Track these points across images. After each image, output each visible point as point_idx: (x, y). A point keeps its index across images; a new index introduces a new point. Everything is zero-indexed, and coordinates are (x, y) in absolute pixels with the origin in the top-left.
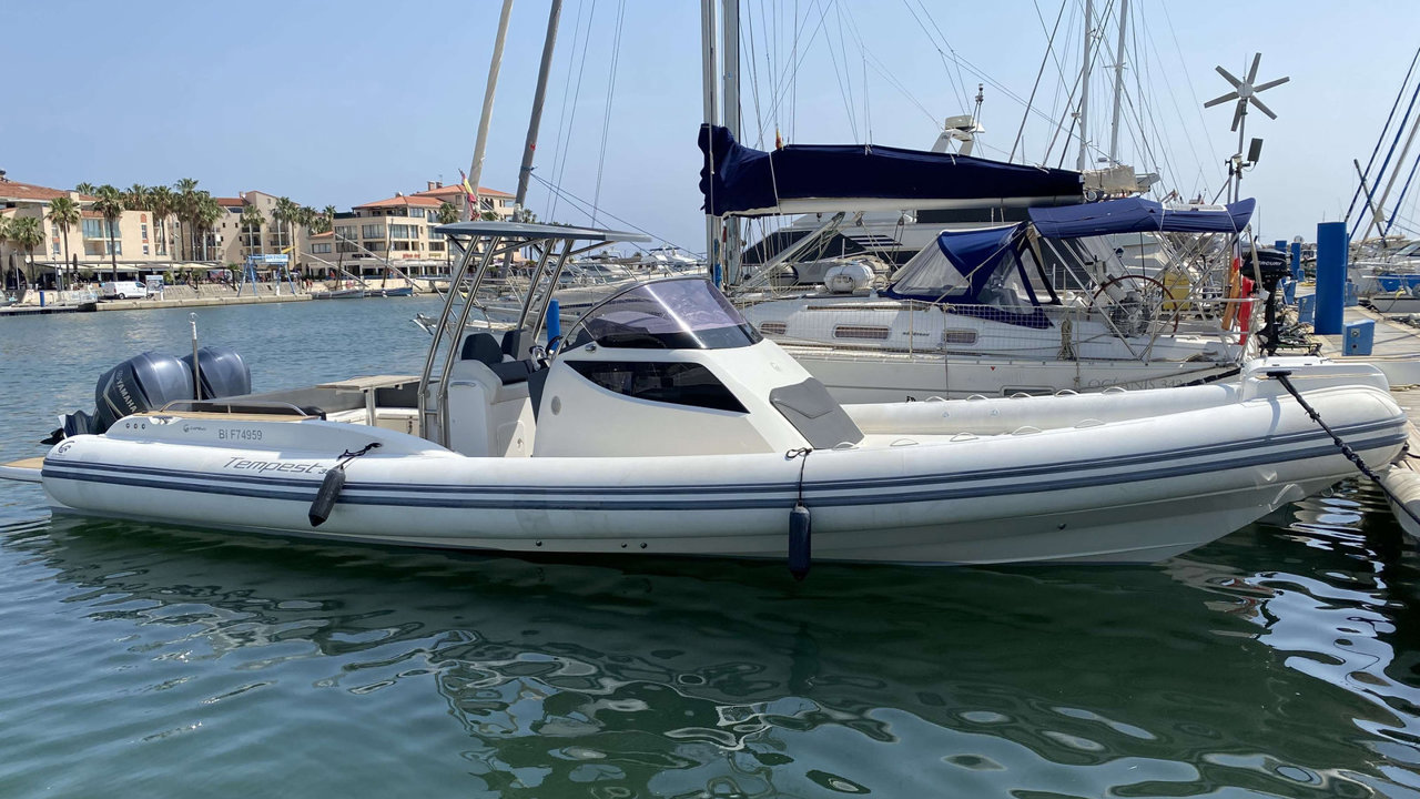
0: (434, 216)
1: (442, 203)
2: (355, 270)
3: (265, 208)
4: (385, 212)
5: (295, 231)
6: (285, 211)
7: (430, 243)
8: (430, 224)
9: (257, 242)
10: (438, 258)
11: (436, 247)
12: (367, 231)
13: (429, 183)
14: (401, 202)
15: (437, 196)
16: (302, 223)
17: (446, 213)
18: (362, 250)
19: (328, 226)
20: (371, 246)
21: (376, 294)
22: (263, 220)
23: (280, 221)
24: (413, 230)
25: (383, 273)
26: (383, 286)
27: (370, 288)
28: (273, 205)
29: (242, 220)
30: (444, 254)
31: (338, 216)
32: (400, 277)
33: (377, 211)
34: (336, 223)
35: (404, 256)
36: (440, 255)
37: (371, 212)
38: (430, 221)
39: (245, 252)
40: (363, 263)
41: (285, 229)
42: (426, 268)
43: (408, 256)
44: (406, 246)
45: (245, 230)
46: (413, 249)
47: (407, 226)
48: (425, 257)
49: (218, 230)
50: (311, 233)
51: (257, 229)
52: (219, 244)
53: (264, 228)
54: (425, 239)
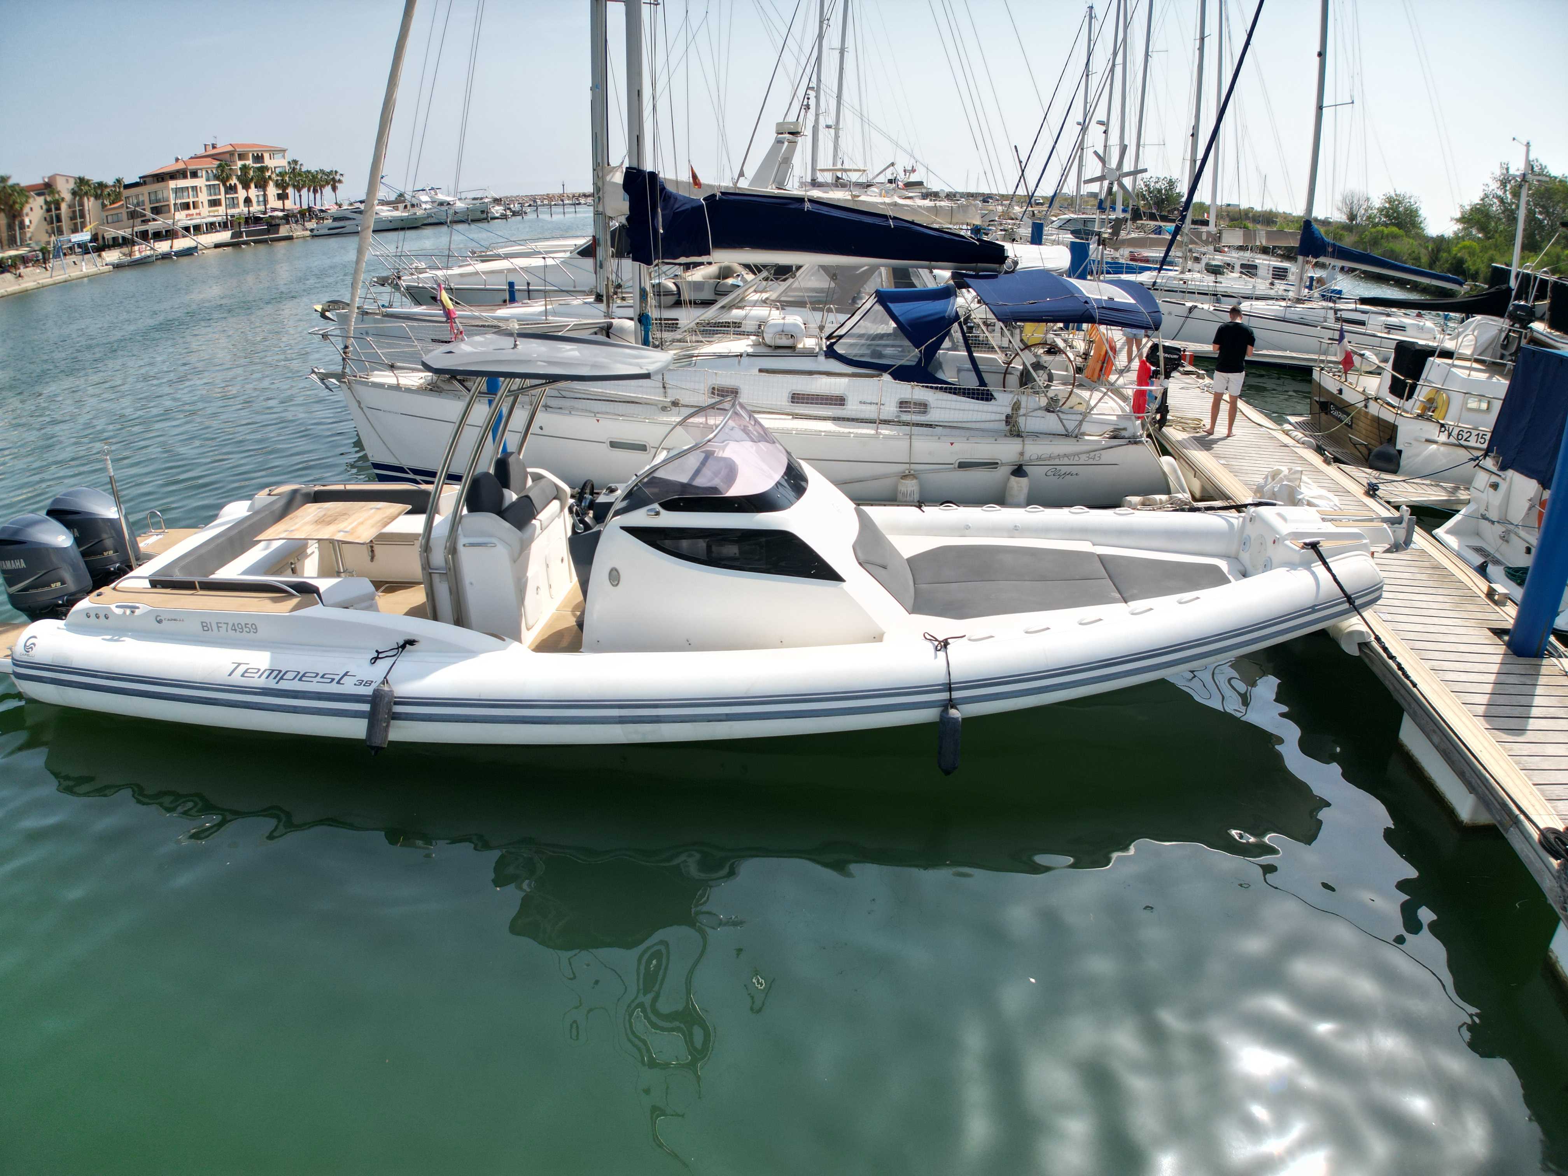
0: (211, 175)
1: (218, 162)
2: (144, 235)
3: (65, 189)
4: (168, 177)
5: (90, 204)
6: (83, 189)
7: (209, 201)
8: (208, 183)
9: (59, 219)
10: (216, 214)
11: (214, 203)
12: (153, 198)
13: (205, 145)
14: (180, 166)
15: (214, 157)
16: (97, 197)
17: (223, 171)
18: (148, 213)
19: (117, 197)
20: (157, 211)
21: (166, 256)
22: (63, 199)
23: (77, 198)
24: (193, 191)
25: (170, 234)
26: (171, 247)
27: (160, 251)
28: (71, 185)
29: (46, 202)
30: (221, 210)
31: (127, 187)
32: (184, 236)
33: (161, 178)
34: (126, 193)
35: (187, 216)
36: (218, 211)
37: (155, 179)
38: (208, 180)
39: (50, 231)
40: (152, 227)
41: (81, 204)
42: (206, 224)
43: (190, 215)
44: (186, 206)
45: (49, 210)
46: (194, 208)
47: (188, 187)
48: (205, 214)
49: (27, 215)
50: (104, 206)
51: (58, 208)
52: (29, 227)
53: (64, 206)
54: (204, 197)
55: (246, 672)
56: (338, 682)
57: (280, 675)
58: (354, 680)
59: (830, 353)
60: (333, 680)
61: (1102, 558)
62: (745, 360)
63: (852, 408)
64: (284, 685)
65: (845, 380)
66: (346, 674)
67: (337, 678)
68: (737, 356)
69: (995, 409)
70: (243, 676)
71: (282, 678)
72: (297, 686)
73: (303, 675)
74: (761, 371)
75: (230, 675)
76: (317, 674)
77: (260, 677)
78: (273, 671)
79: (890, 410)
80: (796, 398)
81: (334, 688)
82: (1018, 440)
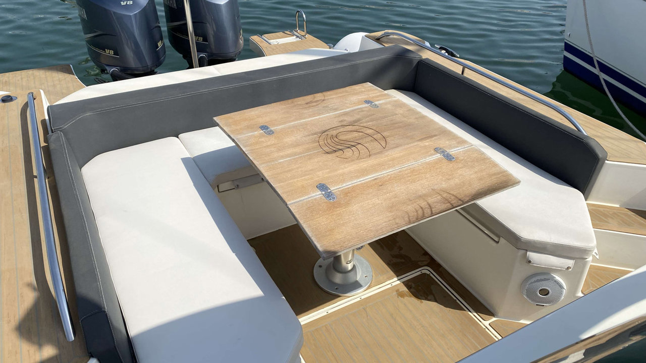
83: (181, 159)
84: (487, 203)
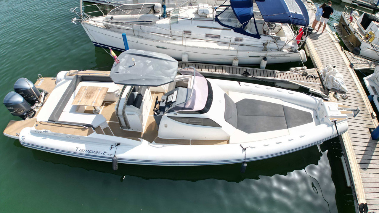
55: (80, 150)
56: (103, 154)
57: (89, 151)
58: (107, 154)
59: (216, 19)
60: (102, 153)
61: (284, 107)
62: (193, 21)
63: (222, 39)
64: (90, 154)
65: (220, 31)
66: (105, 152)
67: (103, 153)
68: (190, 20)
69: (261, 41)
70: (79, 151)
71: (89, 152)
72: (93, 154)
73: (94, 152)
74: (197, 27)
75: (76, 150)
76: (98, 152)
77: (84, 151)
78: (87, 150)
79: (233, 40)
80: (208, 36)
81: (102, 155)
82: (266, 52)
83: (69, 113)
84: (108, 91)
